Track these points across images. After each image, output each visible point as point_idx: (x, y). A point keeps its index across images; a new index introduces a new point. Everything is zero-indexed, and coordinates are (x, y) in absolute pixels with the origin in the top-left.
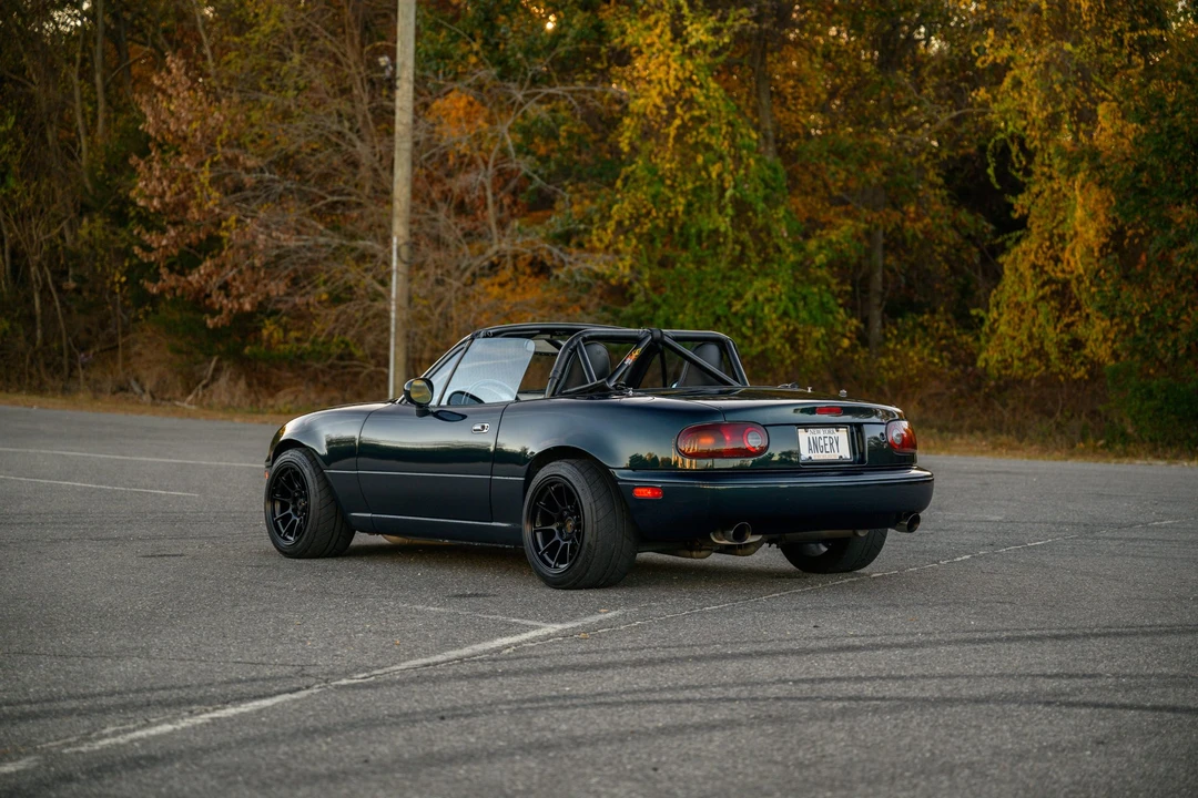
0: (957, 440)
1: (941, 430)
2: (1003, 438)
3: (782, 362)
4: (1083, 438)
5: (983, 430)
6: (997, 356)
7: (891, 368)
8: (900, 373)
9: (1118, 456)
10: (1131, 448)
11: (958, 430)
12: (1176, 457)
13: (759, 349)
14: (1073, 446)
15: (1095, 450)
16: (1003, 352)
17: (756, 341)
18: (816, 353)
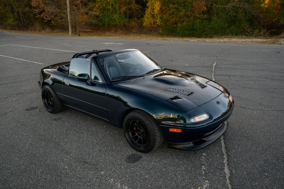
0: (141, 35)
1: (139, 33)
2: (148, 35)
3: (118, 25)
4: (158, 35)
5: (145, 33)
6: (145, 24)
7: (131, 25)
8: (132, 26)
9: (163, 37)
10: (164, 36)
11: (142, 33)
12: (170, 37)
13: (116, 23)
14: (157, 36)
15: (159, 36)
16: (146, 24)
17: (115, 22)
18: (122, 24)
